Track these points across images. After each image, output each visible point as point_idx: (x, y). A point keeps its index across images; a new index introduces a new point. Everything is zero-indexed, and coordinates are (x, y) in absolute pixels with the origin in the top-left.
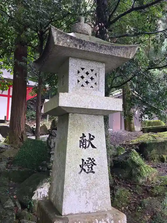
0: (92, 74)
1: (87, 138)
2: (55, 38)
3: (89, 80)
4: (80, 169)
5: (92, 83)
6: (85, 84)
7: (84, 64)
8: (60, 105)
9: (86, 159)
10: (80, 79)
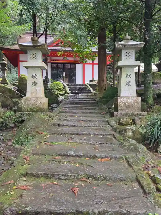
0: (130, 54)
1: (128, 75)
2: (117, 46)
3: (129, 56)
4: (126, 84)
5: (130, 57)
6: (127, 58)
7: (127, 51)
8: (119, 65)
9: (128, 81)
10: (125, 56)
